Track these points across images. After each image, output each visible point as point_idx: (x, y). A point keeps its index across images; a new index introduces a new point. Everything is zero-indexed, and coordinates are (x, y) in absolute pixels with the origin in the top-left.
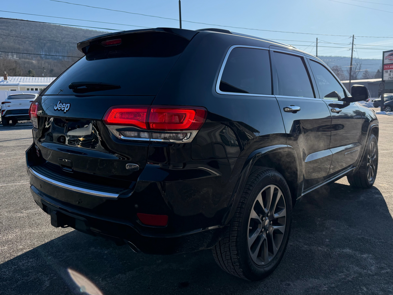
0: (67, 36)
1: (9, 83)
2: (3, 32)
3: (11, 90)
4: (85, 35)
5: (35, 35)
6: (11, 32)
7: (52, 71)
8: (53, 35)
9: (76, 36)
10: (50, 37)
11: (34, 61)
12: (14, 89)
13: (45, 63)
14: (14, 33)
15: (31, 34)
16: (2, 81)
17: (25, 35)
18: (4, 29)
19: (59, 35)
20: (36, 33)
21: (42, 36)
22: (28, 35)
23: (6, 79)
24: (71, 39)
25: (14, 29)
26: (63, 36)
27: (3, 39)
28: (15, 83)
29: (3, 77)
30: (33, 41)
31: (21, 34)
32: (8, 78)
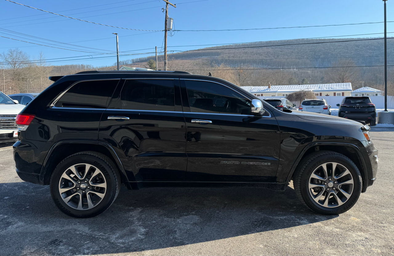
0: (339, 47)
1: (272, 90)
2: (289, 51)
3: (272, 96)
4: (356, 43)
5: (312, 50)
6: (294, 50)
7: (322, 78)
8: (326, 48)
9: (347, 46)
10: (324, 49)
11: (309, 71)
12: (274, 95)
13: (317, 72)
14: (296, 50)
15: (309, 50)
16: (267, 89)
17: (304, 51)
18: (289, 49)
19: (332, 47)
20: (313, 48)
21: (318, 50)
22: (307, 50)
23: (269, 87)
24: (343, 49)
25: (297, 47)
26: (336, 47)
27: (288, 56)
28: (275, 90)
29: (268, 86)
30: (310, 55)
31: (301, 50)
32: (271, 87)
